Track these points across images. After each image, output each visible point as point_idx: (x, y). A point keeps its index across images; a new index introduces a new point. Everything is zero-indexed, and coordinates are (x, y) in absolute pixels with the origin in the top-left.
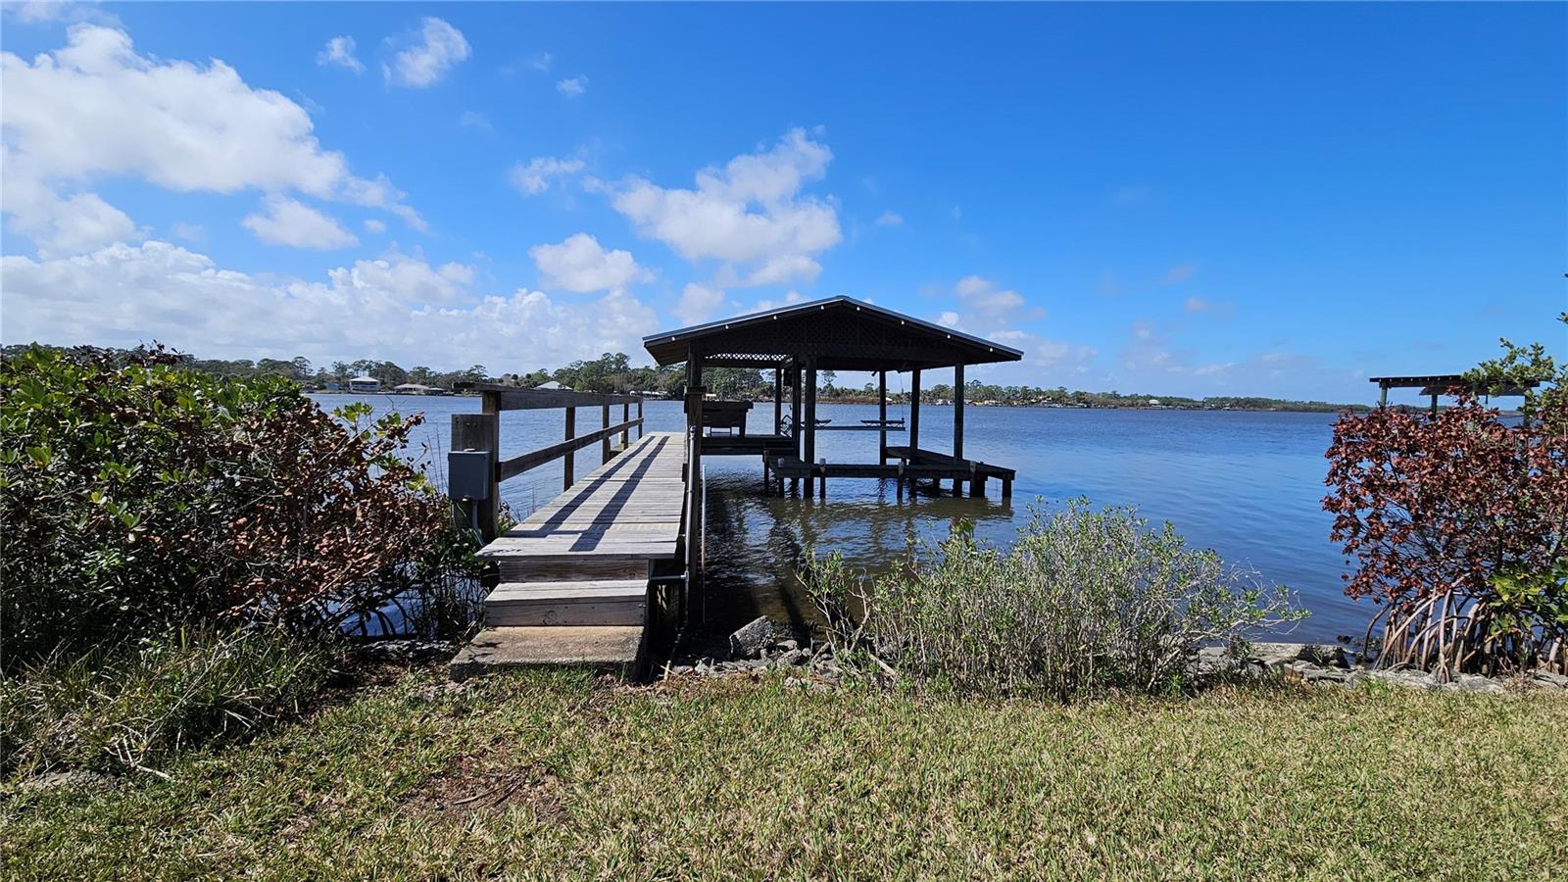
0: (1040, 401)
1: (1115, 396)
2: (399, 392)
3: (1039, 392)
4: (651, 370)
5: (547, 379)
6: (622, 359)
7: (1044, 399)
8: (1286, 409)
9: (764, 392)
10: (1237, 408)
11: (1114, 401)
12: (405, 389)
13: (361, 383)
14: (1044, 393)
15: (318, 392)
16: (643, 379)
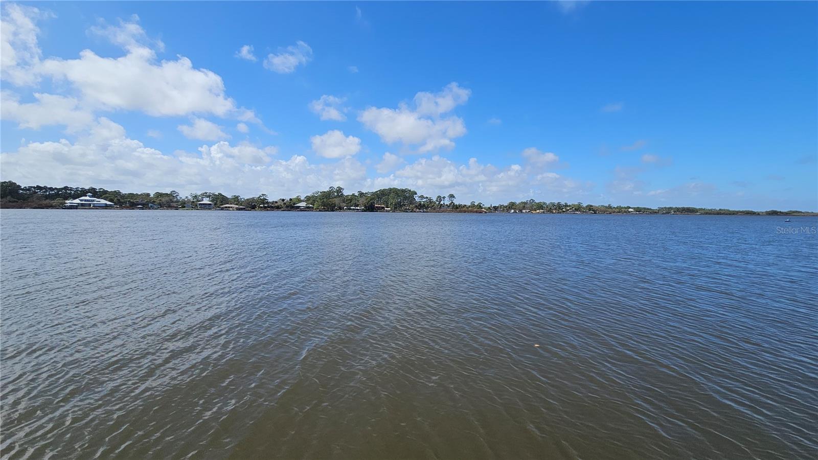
0: (568, 210)
1: (610, 207)
2: (222, 209)
3: (566, 206)
4: (356, 196)
5: (300, 201)
6: (340, 190)
7: (571, 209)
8: (707, 213)
9: (416, 207)
10: (678, 213)
11: (610, 210)
12: (226, 207)
13: (204, 204)
14: (570, 206)
15: (181, 209)
16: (351, 200)
